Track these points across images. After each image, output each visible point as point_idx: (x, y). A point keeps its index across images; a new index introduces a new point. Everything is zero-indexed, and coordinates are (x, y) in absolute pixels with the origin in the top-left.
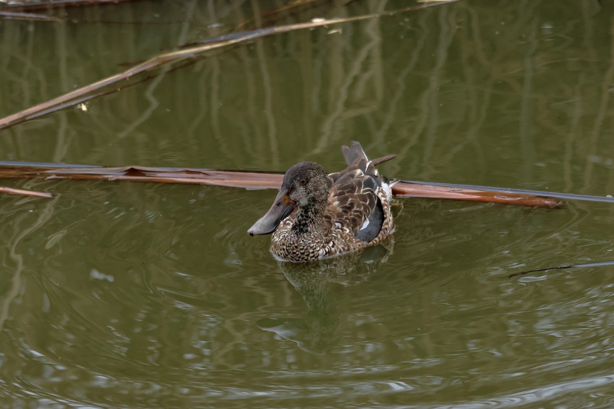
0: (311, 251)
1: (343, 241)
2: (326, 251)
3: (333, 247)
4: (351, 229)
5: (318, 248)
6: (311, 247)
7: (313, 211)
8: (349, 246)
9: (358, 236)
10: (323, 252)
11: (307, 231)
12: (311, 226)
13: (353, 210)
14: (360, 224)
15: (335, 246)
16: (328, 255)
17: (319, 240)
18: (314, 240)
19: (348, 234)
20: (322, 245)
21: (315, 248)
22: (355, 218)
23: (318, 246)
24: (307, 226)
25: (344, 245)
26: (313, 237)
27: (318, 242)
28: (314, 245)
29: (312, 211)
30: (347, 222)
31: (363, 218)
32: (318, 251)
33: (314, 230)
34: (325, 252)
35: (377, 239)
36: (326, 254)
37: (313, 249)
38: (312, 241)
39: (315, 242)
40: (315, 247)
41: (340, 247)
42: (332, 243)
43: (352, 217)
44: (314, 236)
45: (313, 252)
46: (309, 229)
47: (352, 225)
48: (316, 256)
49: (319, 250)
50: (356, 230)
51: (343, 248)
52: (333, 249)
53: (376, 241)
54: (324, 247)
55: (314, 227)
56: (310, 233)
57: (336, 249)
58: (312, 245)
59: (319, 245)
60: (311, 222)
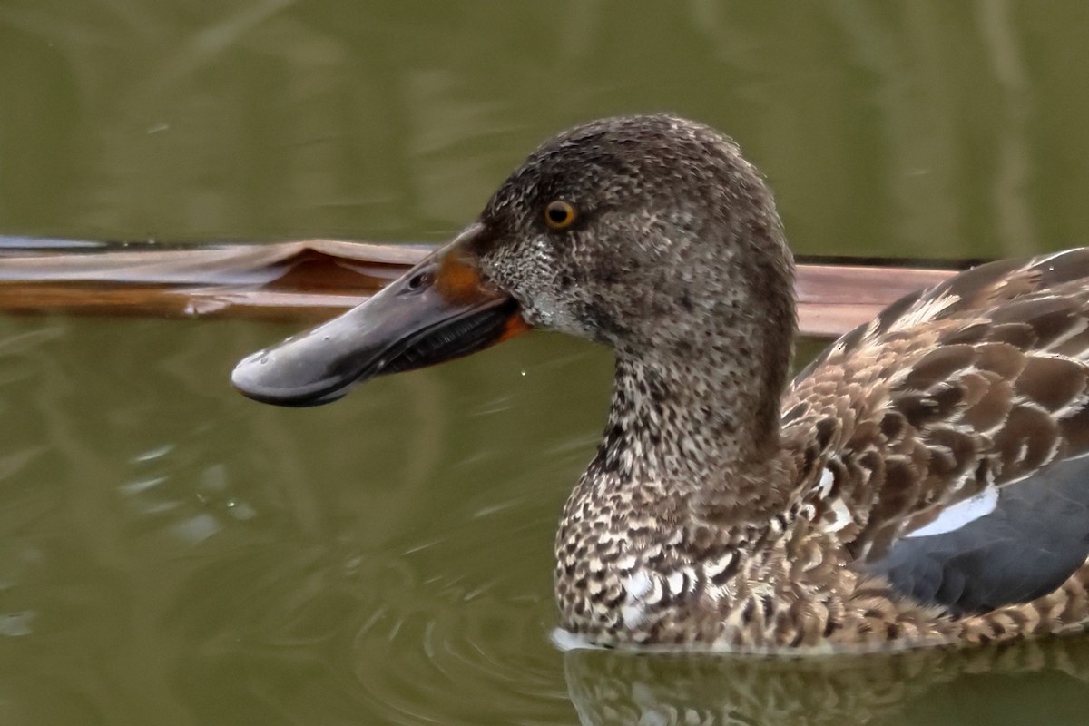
0: (596, 565)
1: (786, 565)
2: (666, 587)
3: (719, 580)
4: (865, 519)
5: (628, 563)
6: (601, 548)
7: (641, 376)
8: (800, 601)
9: (882, 564)
10: (651, 592)
11: (616, 465)
12: (638, 446)
13: (930, 427)
14: (921, 505)
15: (732, 582)
16: (672, 611)
17: (652, 523)
18: (626, 512)
19: (824, 542)
20: (657, 550)
21: (614, 558)
22: (914, 468)
23: (631, 552)
24: (623, 446)
25: (779, 592)
26: (627, 497)
27: (644, 531)
28: (616, 538)
29: (635, 376)
30: (861, 476)
31: (968, 475)
32: (624, 574)
33: (652, 473)
34: (658, 595)
35: (1029, 609)
36: (665, 603)
37: (604, 561)
38: (615, 519)
39: (624, 527)
40: (613, 550)
41: (760, 591)
42: (726, 560)
43: (901, 457)
44: (637, 496)
45: (601, 576)
46: (628, 457)
47: (876, 499)
48: (612, 597)
49: (632, 571)
50: (891, 530)
51: (768, 603)
52: (714, 592)
53: (1019, 619)
54: (659, 565)
55: (652, 458)
56: (627, 478)
57: (733, 596)
58: (605, 538)
59: (641, 545)
60: (636, 427)
